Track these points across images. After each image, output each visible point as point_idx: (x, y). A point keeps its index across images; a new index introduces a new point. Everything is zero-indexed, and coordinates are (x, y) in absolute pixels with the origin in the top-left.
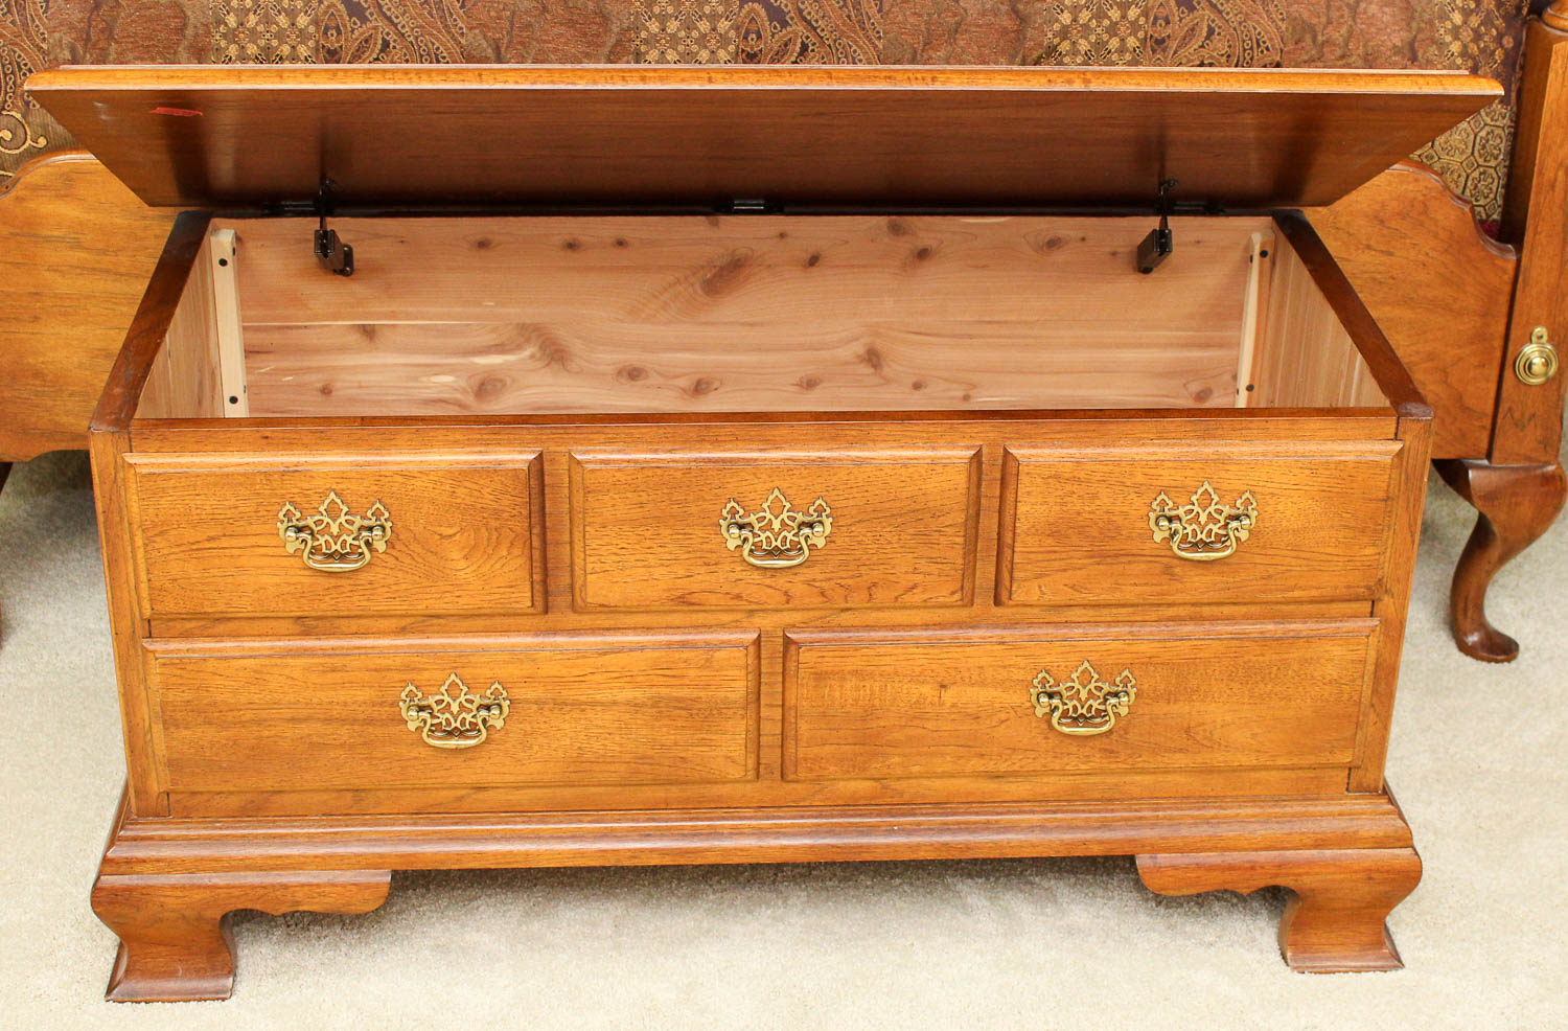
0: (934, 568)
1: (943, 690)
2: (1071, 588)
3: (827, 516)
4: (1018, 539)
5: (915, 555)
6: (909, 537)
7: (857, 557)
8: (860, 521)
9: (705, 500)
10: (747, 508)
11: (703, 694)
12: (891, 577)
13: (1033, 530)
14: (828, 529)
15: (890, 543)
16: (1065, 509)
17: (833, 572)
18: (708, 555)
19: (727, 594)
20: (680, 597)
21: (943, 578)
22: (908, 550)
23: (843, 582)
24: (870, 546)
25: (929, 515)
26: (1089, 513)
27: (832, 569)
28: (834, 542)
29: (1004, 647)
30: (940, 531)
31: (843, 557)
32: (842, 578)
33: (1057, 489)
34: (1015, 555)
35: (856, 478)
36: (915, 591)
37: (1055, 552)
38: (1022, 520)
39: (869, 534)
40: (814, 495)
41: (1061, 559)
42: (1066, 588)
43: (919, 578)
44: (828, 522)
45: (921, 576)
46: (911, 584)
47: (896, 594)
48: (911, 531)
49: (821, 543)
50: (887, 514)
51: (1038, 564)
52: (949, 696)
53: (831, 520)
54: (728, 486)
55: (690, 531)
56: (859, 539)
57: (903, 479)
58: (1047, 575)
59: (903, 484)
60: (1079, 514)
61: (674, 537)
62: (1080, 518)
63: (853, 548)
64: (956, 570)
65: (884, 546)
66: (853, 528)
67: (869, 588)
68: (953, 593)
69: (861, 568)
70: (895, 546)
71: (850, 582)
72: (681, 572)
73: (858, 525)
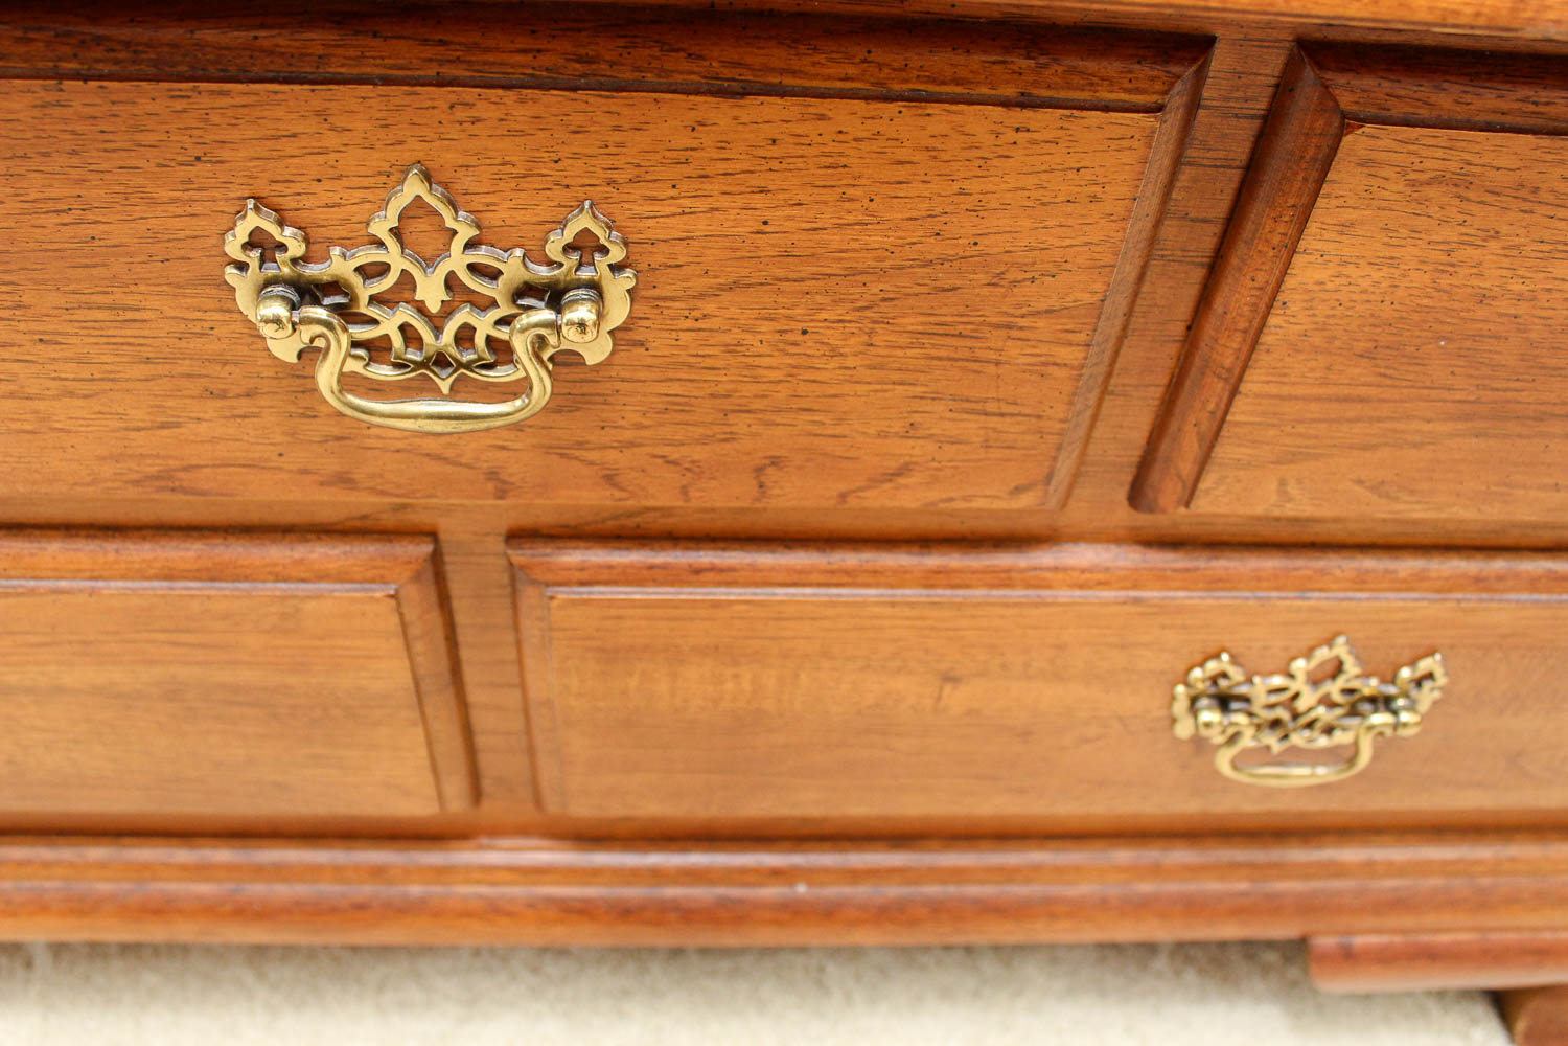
0: (972, 427)
1: (948, 688)
2: (1373, 489)
3: (616, 268)
4: (1261, 358)
5: (919, 390)
6: (904, 340)
7: (721, 389)
8: (731, 287)
9: (154, 202)
10: (315, 233)
11: (292, 680)
12: (831, 446)
13: (1317, 340)
14: (619, 311)
15: (835, 353)
16: (1445, 282)
17: (640, 426)
18: (216, 369)
19: (305, 472)
20: (158, 477)
21: (995, 454)
22: (896, 376)
23: (674, 453)
24: (766, 361)
25: (982, 278)
26: (1519, 298)
27: (637, 418)
28: (641, 344)
29: (1139, 609)
30: (1009, 327)
31: (675, 388)
32: (671, 443)
33: (1443, 222)
34: (1239, 402)
35: (723, 145)
36: (902, 481)
37: (1362, 400)
38: (1293, 308)
39: (766, 326)
40: (560, 195)
41: (1371, 420)
42: (1358, 489)
43: (917, 449)
44: (618, 288)
45: (930, 446)
46: (893, 465)
47: (843, 487)
48: (911, 322)
49: (596, 350)
50: (835, 268)
51: (1301, 429)
52: (957, 699)
53: (627, 280)
54: (225, 154)
55: (130, 300)
56: (727, 338)
57: (903, 154)
58: (1317, 457)
59: (901, 173)
60: (1483, 299)
61: (80, 315)
62: (1481, 312)
63: (708, 362)
64: (1041, 433)
65: (818, 363)
66: (709, 307)
67: (759, 470)
68: (1018, 490)
69: (731, 418)
70: (850, 362)
71: (699, 453)
72: (139, 416)
73: (726, 297)
